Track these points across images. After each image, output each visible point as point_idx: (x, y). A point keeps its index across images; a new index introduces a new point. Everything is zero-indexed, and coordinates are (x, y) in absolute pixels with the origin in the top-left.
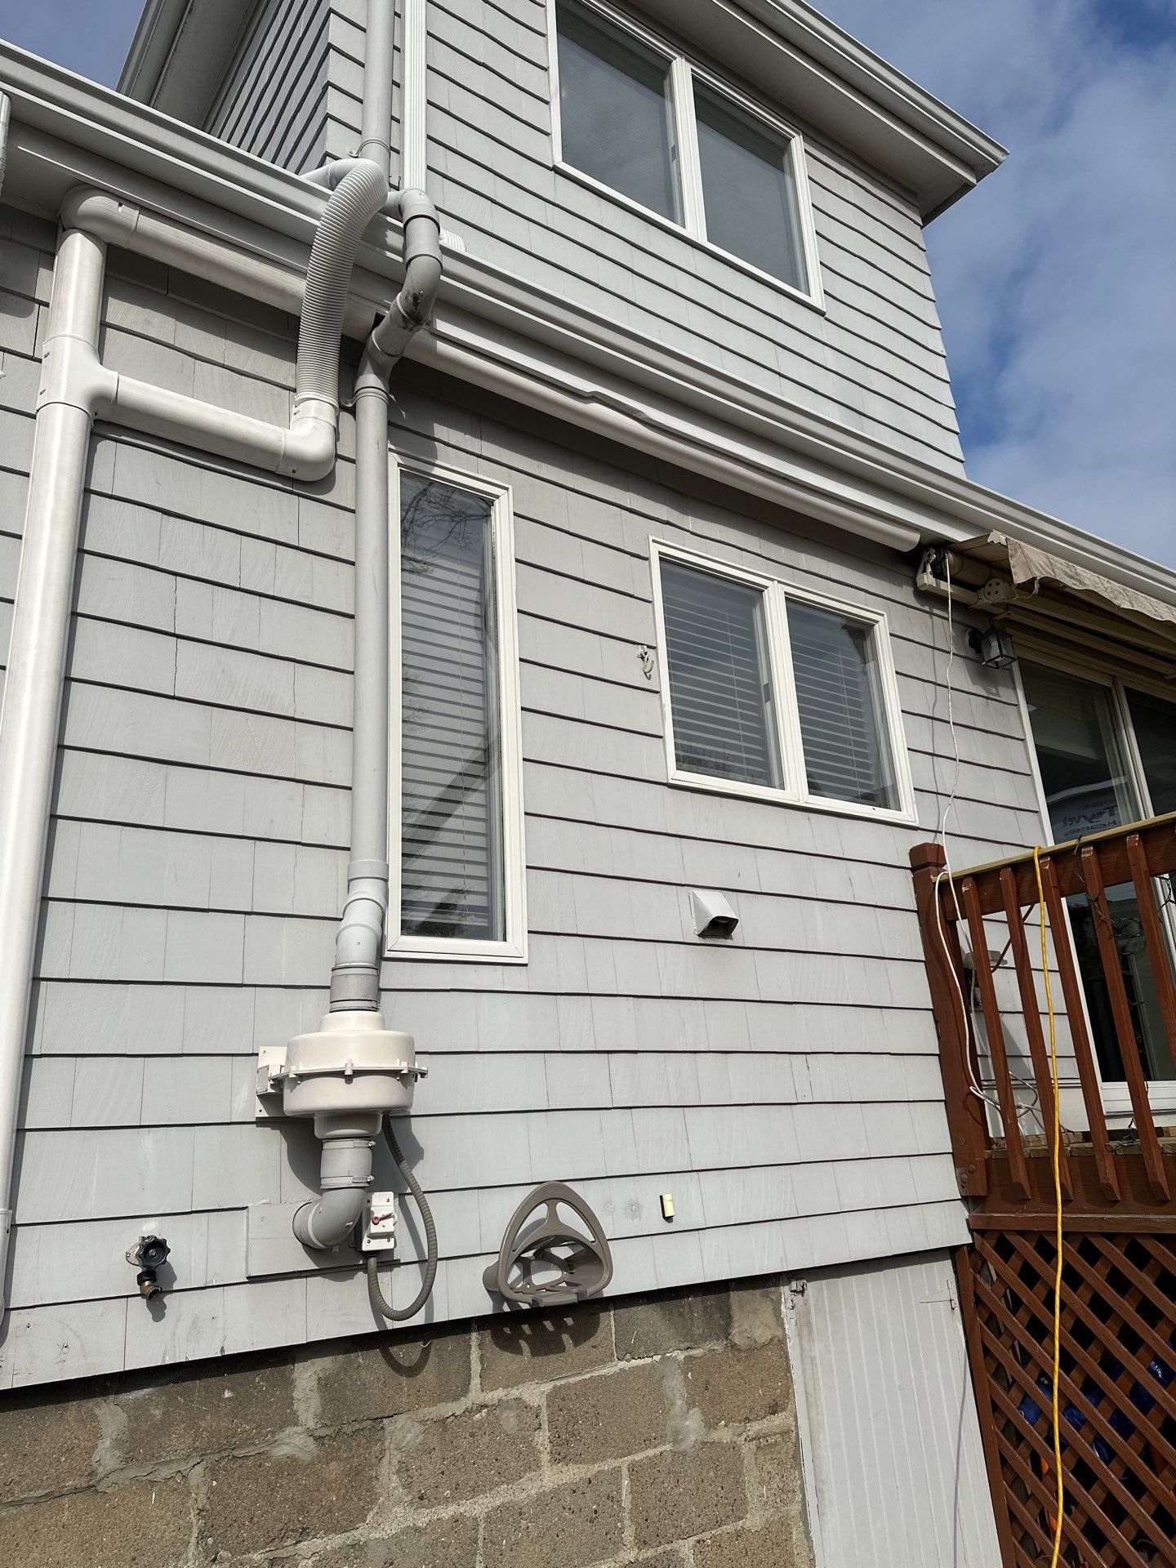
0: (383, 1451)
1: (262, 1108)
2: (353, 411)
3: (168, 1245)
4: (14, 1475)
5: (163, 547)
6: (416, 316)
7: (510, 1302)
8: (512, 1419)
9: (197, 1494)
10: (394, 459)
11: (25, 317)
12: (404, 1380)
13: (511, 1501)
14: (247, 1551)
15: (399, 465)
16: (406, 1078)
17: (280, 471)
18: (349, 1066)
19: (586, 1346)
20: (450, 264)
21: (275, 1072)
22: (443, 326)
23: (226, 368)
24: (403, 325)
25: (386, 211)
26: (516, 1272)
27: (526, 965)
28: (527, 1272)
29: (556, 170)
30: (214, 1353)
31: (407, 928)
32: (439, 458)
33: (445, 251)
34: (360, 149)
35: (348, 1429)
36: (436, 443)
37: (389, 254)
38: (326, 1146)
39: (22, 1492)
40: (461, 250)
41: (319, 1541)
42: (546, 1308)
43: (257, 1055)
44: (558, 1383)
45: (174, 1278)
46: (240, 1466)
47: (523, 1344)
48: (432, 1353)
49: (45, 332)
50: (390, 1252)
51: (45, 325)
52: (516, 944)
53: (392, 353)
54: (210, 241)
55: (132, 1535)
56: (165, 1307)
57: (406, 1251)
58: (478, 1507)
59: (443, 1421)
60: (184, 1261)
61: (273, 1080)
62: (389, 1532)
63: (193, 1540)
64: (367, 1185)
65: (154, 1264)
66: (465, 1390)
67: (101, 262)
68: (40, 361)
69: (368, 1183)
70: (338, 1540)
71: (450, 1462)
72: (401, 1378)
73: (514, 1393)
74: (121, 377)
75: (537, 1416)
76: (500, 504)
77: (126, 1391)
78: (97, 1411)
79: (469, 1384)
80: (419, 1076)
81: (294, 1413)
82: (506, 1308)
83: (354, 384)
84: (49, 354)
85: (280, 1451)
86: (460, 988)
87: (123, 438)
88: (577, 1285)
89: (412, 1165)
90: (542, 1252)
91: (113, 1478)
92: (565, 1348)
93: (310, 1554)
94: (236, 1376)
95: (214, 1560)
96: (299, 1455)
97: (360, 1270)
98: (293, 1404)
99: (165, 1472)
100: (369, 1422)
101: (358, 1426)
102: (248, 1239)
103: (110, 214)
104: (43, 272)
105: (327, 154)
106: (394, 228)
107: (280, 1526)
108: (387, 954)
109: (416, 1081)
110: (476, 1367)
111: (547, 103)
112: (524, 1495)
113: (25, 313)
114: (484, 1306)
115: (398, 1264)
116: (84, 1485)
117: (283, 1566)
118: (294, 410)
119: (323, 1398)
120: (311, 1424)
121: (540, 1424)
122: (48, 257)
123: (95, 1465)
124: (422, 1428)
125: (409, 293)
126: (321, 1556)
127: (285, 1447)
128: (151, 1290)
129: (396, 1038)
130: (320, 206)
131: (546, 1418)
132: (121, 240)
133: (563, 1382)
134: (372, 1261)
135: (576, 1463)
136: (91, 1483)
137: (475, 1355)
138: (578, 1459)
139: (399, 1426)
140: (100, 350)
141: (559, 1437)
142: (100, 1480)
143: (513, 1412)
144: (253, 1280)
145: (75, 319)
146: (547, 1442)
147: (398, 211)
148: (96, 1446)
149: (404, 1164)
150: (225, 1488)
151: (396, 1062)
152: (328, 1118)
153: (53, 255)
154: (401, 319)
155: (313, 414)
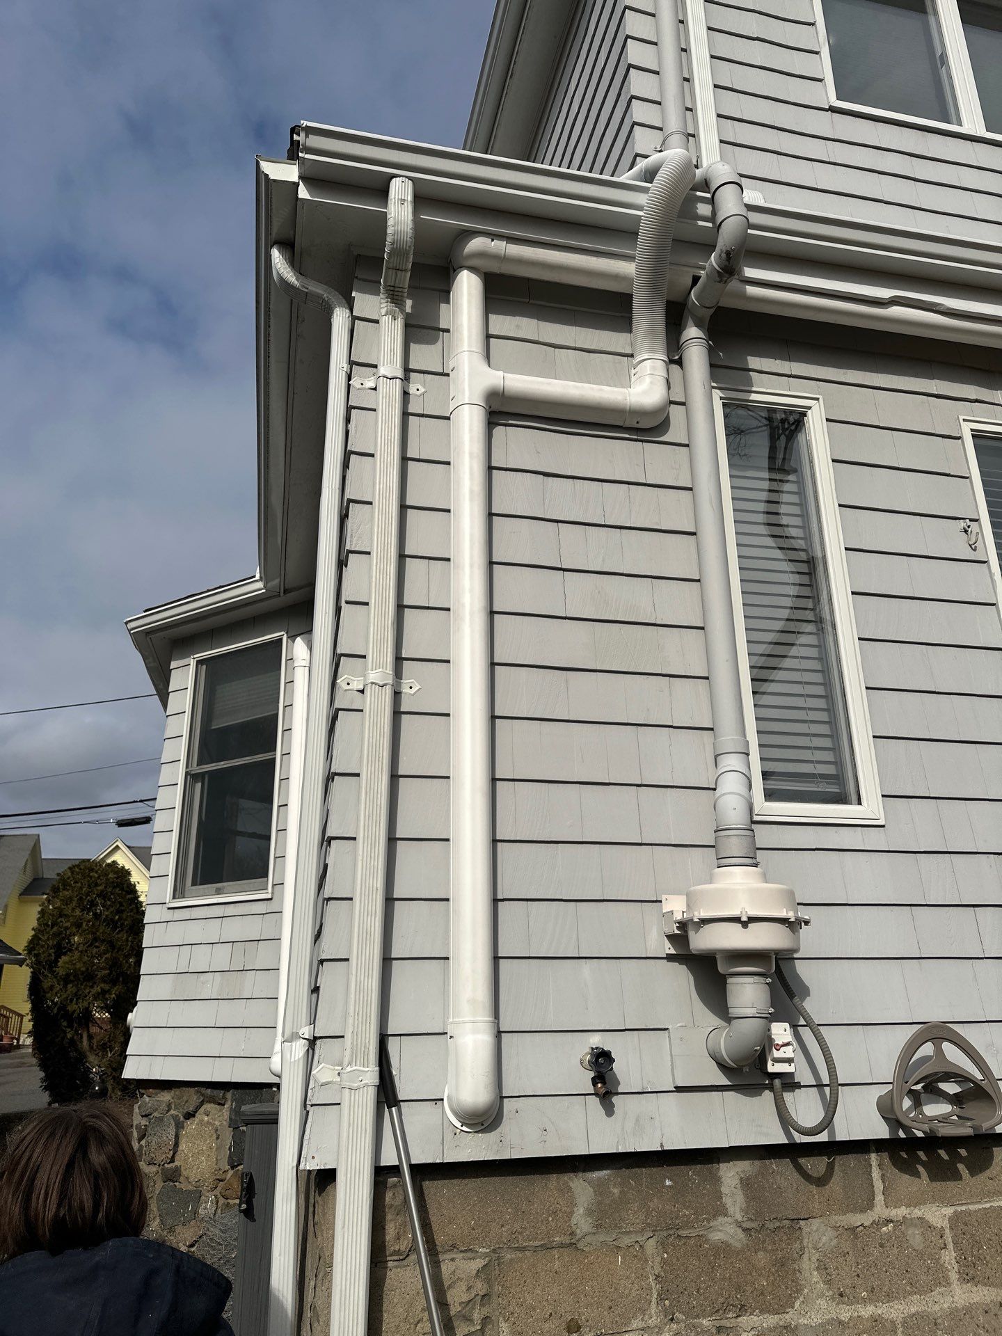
0: (802, 1249)
1: (670, 946)
2: (679, 363)
3: (613, 1055)
4: (517, 1227)
5: (547, 502)
6: (729, 269)
7: (906, 1129)
8: (917, 1236)
9: (653, 1262)
10: (717, 394)
11: (434, 344)
12: (813, 1189)
13: (925, 1311)
14: (698, 1317)
15: (721, 398)
16: (792, 925)
17: (627, 425)
18: (744, 913)
19: (982, 1177)
20: (755, 218)
21: (678, 916)
22: (750, 272)
23: (578, 350)
24: (718, 279)
25: (695, 188)
26: (907, 1103)
27: (883, 826)
28: (918, 1103)
29: (833, 109)
30: (656, 1147)
31: (770, 795)
32: (754, 385)
33: (751, 208)
34: (663, 143)
35: (771, 1225)
36: (751, 373)
37: (700, 223)
38: (730, 980)
39: (525, 1241)
40: (761, 203)
41: (756, 1318)
42: (942, 1137)
43: (661, 901)
44: (959, 1209)
45: (618, 1083)
46: (684, 1244)
47: (921, 1169)
48: (836, 1168)
49: (449, 353)
50: (792, 1074)
51: (449, 347)
52: (871, 807)
53: (707, 305)
54: (559, 251)
55: (606, 1288)
56: (613, 1106)
57: (805, 1077)
58: (895, 1311)
59: (853, 1230)
60: (625, 1070)
61: (678, 923)
62: (815, 1320)
63: (654, 1300)
64: (769, 1016)
65: (603, 1070)
66: (870, 1205)
67: (482, 289)
68: (448, 375)
69: (770, 1014)
70: (771, 1320)
71: (864, 1267)
72: (811, 1186)
73: (917, 1212)
74: (505, 374)
75: (941, 1237)
76: (812, 415)
77: (590, 1171)
78: (571, 1184)
79: (874, 1199)
80: (803, 924)
81: (724, 1205)
82: (902, 1134)
83: (678, 341)
84: (454, 368)
85: (716, 1236)
86: (824, 847)
87: (510, 422)
88: (972, 1119)
89: (803, 1000)
90: (931, 1088)
91: (588, 1239)
92: (961, 1178)
93: (750, 1328)
94: (674, 1168)
95: (672, 1319)
96: (731, 1241)
97: (766, 1088)
98: (722, 1198)
99: (627, 1241)
100: (787, 1222)
101: (778, 1224)
102: (671, 1055)
103: (487, 249)
104: (443, 306)
105: (637, 155)
106: (703, 200)
107: (722, 1300)
108: (756, 818)
109: (801, 928)
110: (878, 1185)
111: (817, 53)
112: (937, 1308)
113: (433, 341)
114: (881, 1131)
115: (798, 1086)
116: (568, 1242)
117: (728, 1334)
118: (633, 372)
119: (746, 1196)
120: (739, 1217)
121: (945, 1245)
122: (445, 293)
123: (574, 1227)
124: (835, 1233)
125: (722, 252)
126: (759, 1331)
127: (719, 1233)
128: (603, 1091)
129: (781, 891)
130: (641, 199)
131: (950, 1239)
132: (495, 267)
133: (963, 1208)
134: (777, 1082)
135: (986, 1285)
136: (572, 1241)
137: (876, 1174)
138: (987, 1282)
139: (815, 1229)
140: (488, 357)
141: (965, 1259)
142: (579, 1240)
143: (918, 1230)
144: (679, 1089)
145: (469, 337)
146: (953, 1261)
147: (705, 185)
148: (572, 1212)
149: (796, 1000)
150: (674, 1261)
151: (783, 912)
152: (729, 956)
153: (448, 292)
154: (717, 275)
155: (649, 372)
